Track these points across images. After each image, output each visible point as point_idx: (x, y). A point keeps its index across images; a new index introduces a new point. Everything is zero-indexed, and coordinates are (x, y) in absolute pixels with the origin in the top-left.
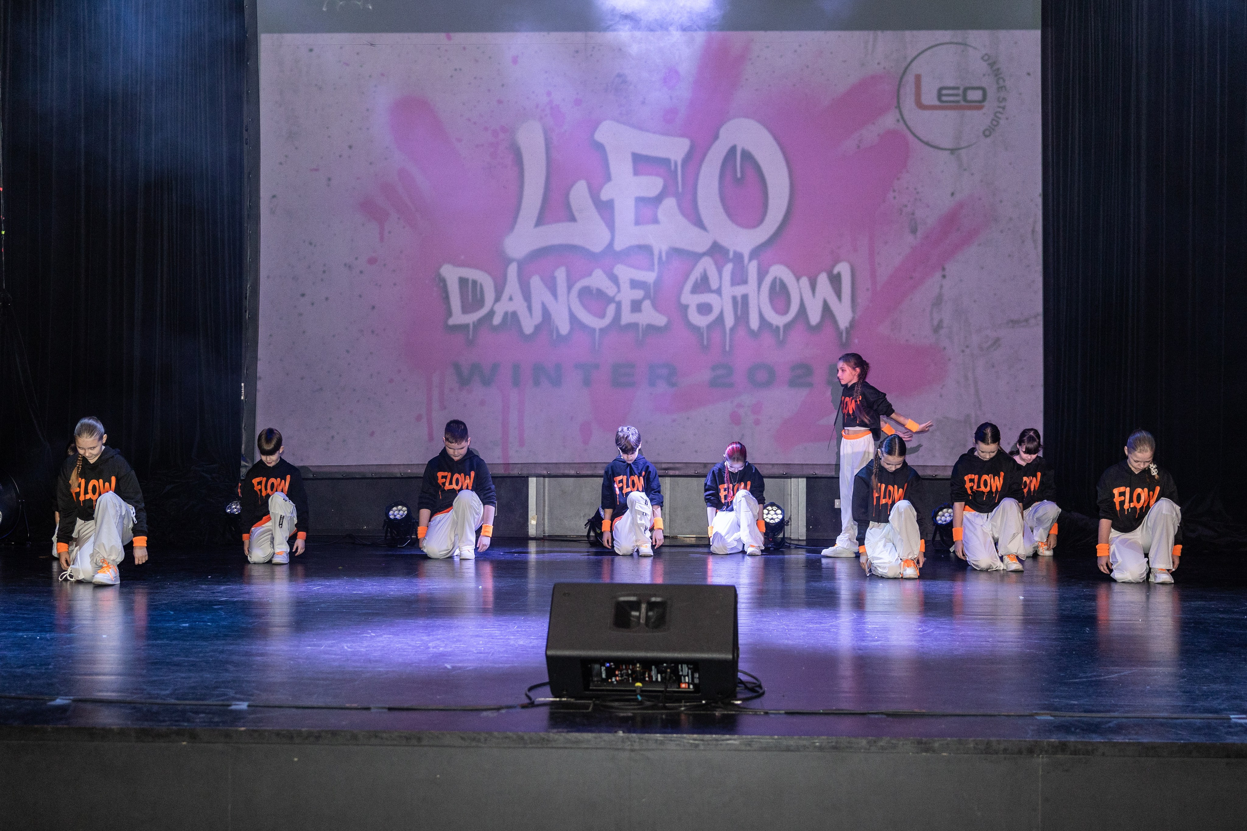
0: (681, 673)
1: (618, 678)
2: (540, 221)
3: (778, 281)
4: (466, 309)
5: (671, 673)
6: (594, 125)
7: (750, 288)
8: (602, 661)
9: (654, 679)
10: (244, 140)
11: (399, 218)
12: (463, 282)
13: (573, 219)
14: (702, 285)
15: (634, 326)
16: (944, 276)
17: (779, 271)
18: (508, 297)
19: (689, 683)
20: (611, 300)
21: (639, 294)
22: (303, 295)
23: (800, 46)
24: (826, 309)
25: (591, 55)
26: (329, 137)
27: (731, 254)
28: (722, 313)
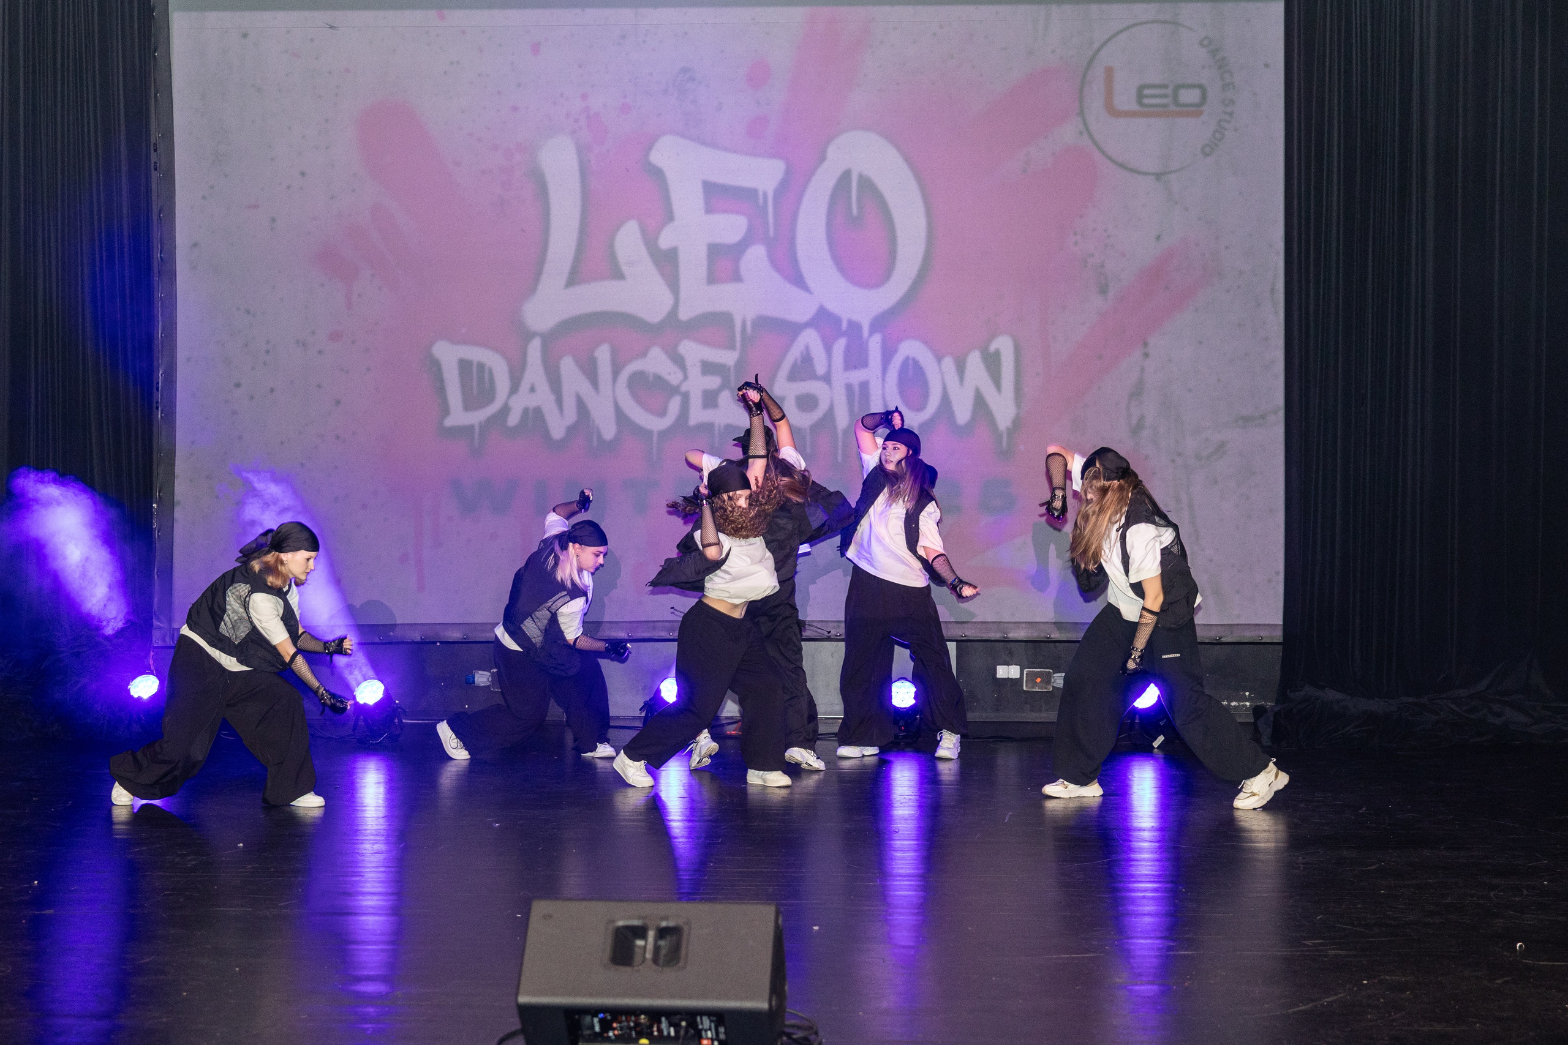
0: (700, 1027)
1: (616, 1032)
2: (574, 278)
3: (911, 362)
4: (469, 405)
5: (688, 1025)
6: (650, 143)
7: (872, 372)
8: (593, 1011)
9: (665, 1033)
10: (152, 165)
11: (373, 275)
12: (465, 366)
13: (619, 275)
14: (803, 369)
15: (707, 427)
16: (1146, 355)
17: (911, 348)
18: (529, 386)
19: (712, 1040)
20: (674, 390)
21: (714, 382)
22: (238, 385)
23: (941, 27)
24: (980, 402)
25: (644, 41)
26: (272, 159)
27: (844, 325)
28: (831, 408)
